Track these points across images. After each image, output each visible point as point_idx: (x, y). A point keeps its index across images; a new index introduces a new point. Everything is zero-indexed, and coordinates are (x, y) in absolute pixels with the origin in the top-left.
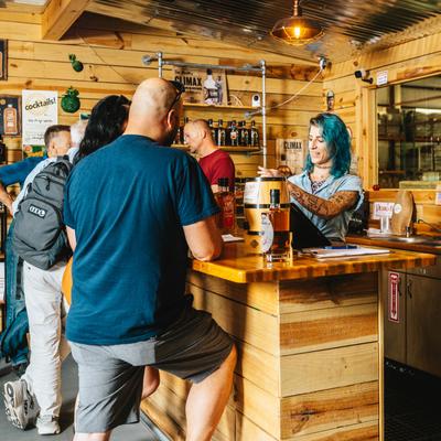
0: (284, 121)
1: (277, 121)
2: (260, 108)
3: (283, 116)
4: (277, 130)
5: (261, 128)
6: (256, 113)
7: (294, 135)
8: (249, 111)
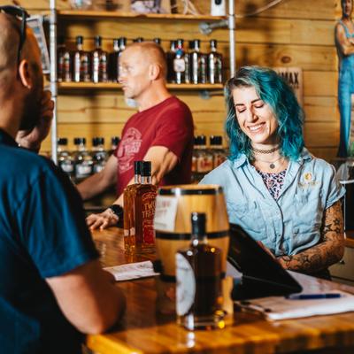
0: (269, 36)
1: (256, 37)
2: (225, 18)
3: (267, 29)
4: (257, 52)
5: (227, 49)
6: (219, 24)
7: (285, 60)
8: (209, 21)
